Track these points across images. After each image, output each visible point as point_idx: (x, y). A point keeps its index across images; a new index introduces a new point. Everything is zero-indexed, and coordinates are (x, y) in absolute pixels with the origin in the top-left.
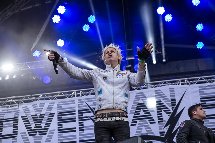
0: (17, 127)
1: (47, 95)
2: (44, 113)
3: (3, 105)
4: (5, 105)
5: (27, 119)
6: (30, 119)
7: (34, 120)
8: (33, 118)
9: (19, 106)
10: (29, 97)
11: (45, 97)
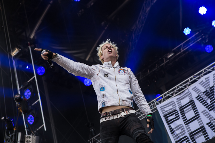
0: (196, 108)
1: (208, 68)
2: (213, 85)
3: (176, 94)
4: (177, 93)
5: (201, 97)
6: (204, 96)
7: (207, 96)
8: (205, 94)
9: (189, 89)
10: (193, 77)
11: (207, 71)
